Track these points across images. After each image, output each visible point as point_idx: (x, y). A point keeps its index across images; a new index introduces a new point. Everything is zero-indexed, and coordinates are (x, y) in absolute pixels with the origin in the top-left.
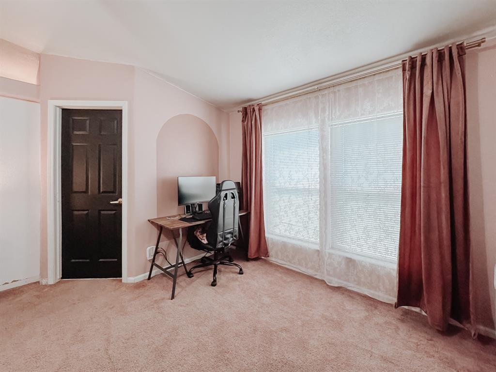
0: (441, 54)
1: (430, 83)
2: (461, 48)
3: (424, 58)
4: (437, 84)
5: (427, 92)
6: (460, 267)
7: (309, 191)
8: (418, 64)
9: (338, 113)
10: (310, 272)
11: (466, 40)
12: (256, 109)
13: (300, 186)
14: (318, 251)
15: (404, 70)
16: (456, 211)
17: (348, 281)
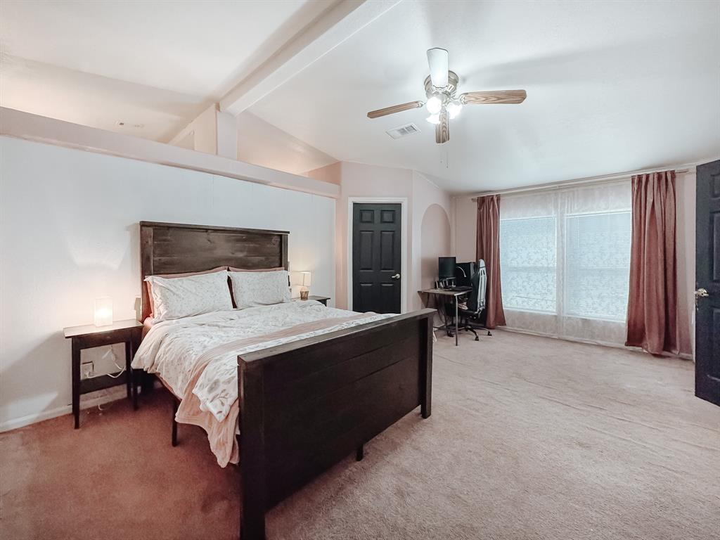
0: (659, 175)
1: (652, 194)
2: (673, 173)
3: (648, 176)
4: (657, 195)
5: (650, 200)
6: (671, 314)
7: (548, 269)
8: (644, 180)
9: (576, 208)
10: (548, 334)
11: (677, 169)
12: (495, 199)
13: (539, 265)
14: (555, 316)
15: (633, 182)
16: (668, 279)
17: (583, 337)
